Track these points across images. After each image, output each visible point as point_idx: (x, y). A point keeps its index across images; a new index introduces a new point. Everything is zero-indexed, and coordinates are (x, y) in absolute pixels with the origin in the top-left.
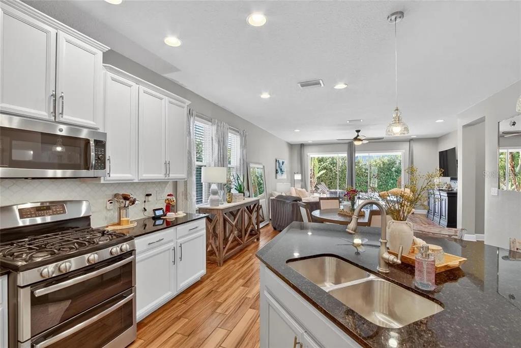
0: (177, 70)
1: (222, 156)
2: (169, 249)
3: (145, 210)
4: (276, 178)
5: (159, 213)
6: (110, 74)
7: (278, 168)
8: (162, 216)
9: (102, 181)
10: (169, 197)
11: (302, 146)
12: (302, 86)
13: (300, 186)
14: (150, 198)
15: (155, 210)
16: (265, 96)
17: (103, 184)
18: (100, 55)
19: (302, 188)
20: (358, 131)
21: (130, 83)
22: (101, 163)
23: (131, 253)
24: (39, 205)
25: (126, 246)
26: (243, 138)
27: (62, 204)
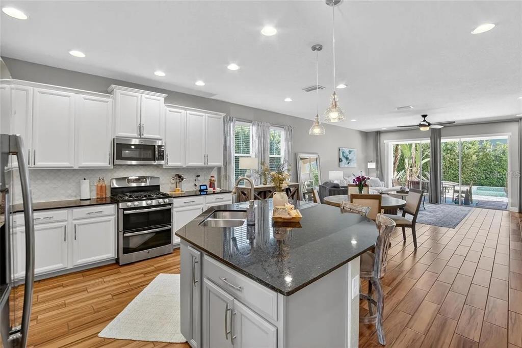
0: (215, 95)
1: (263, 149)
2: (200, 209)
3: (196, 185)
4: (339, 166)
5: (203, 188)
6: (168, 109)
7: (341, 157)
8: (205, 189)
9: (164, 167)
10: (211, 178)
11: (378, 133)
12: (308, 91)
13: (375, 175)
14: (199, 178)
15: (200, 186)
16: (288, 100)
17: (165, 168)
18: (163, 99)
19: (377, 177)
20: (424, 116)
21: (181, 111)
22: (162, 157)
23: (170, 204)
24: (138, 178)
25: (167, 200)
26: (288, 133)
27: (145, 178)
